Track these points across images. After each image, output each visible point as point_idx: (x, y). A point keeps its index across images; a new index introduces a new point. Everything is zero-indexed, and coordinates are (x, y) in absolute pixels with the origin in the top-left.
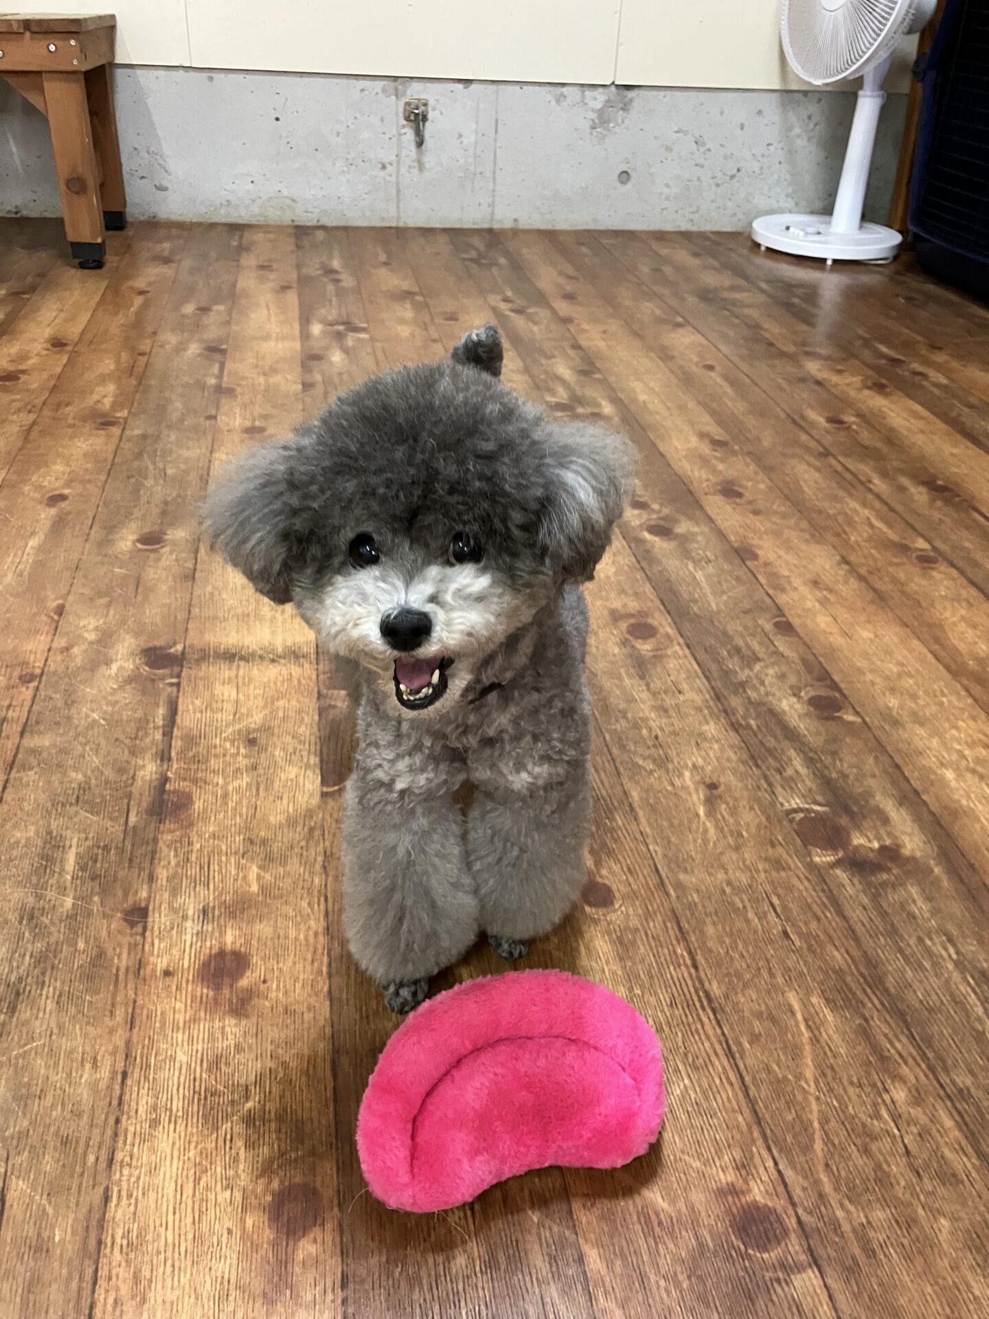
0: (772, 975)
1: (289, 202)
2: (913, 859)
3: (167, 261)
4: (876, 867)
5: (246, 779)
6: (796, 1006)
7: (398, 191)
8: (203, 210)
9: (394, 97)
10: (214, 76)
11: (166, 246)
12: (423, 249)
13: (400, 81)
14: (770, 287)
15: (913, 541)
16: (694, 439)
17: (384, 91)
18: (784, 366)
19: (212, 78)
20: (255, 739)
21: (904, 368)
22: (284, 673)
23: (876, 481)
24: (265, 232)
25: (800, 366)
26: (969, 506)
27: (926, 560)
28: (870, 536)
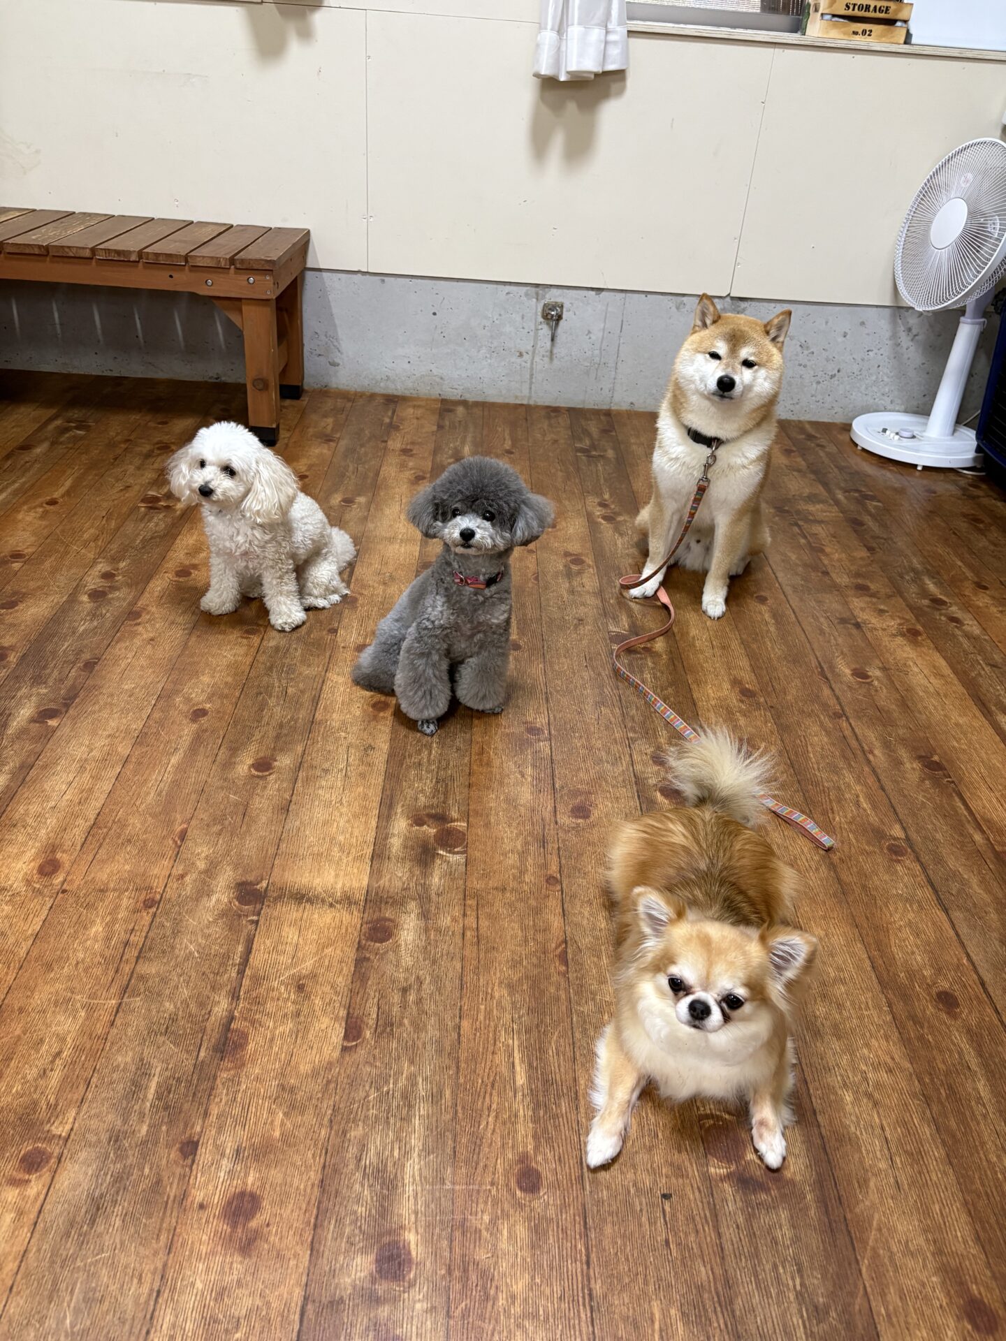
0: (646, 1283)
1: (438, 380)
2: (792, 1182)
3: (328, 439)
4: (758, 1186)
5: (289, 1026)
6: (657, 1316)
7: (532, 375)
8: (366, 382)
9: (534, 300)
10: (386, 279)
11: (330, 420)
12: (544, 435)
13: (541, 287)
14: (846, 497)
15: (891, 827)
16: (726, 686)
17: (527, 295)
18: (833, 603)
19: (383, 281)
20: (303, 985)
21: (944, 611)
22: (337, 920)
23: (876, 752)
24: (414, 407)
25: (846, 603)
26: (954, 790)
27: (896, 851)
28: (853, 818)
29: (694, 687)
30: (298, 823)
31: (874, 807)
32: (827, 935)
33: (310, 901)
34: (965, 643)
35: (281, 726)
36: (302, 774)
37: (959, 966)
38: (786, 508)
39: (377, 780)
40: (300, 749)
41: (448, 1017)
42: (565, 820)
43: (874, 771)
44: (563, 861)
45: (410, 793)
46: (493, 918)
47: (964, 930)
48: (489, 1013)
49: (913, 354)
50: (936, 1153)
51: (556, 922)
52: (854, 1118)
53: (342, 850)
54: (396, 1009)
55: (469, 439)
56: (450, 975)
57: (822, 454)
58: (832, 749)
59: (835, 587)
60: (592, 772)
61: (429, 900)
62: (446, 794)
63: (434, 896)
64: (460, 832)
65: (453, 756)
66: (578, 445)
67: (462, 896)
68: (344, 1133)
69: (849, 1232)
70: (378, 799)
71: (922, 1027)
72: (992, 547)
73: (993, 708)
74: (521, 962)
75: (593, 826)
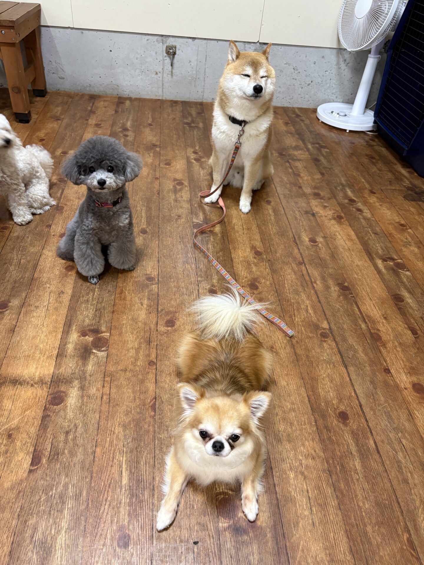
1: (116, 87)
2: (261, 528)
3: (57, 119)
4: (243, 532)
7: (163, 84)
8: (79, 89)
9: (161, 44)
10: (84, 31)
11: (60, 109)
12: (169, 115)
13: (164, 37)
14: (312, 147)
15: (322, 323)
16: (248, 250)
17: (157, 41)
18: (302, 202)
19: (82, 33)
20: (11, 434)
21: (354, 206)
22: (34, 394)
23: (318, 282)
24: (104, 101)
25: (309, 203)
26: (354, 301)
27: (324, 336)
28: (304, 319)
29: (232, 251)
30: (18, 338)
31: (315, 312)
32: (288, 385)
33: (21, 384)
34: (364, 222)
35: (15, 282)
36: (24, 310)
37: (351, 396)
38: (284, 153)
39: (64, 311)
40: (24, 295)
41: (89, 446)
42: (162, 328)
43: (316, 292)
44: (159, 352)
45: (80, 318)
46: (118, 387)
47: (354, 377)
48: (111, 442)
49: (347, 73)
50: (334, 503)
51: (151, 386)
52: (294, 487)
53: (41, 353)
54: (61, 445)
55: (131, 118)
56: (92, 422)
57: (302, 124)
58: (297, 282)
59: (304, 195)
60: (178, 300)
61: (85, 378)
62: (100, 317)
63: (88, 377)
64: (105, 338)
65: (106, 295)
66: (185, 121)
67: (103, 376)
68: (26, 522)
69: (287, 554)
70: (63, 322)
71: (330, 432)
72: (378, 172)
73: (374, 256)
74: (131, 412)
75: (176, 331)
